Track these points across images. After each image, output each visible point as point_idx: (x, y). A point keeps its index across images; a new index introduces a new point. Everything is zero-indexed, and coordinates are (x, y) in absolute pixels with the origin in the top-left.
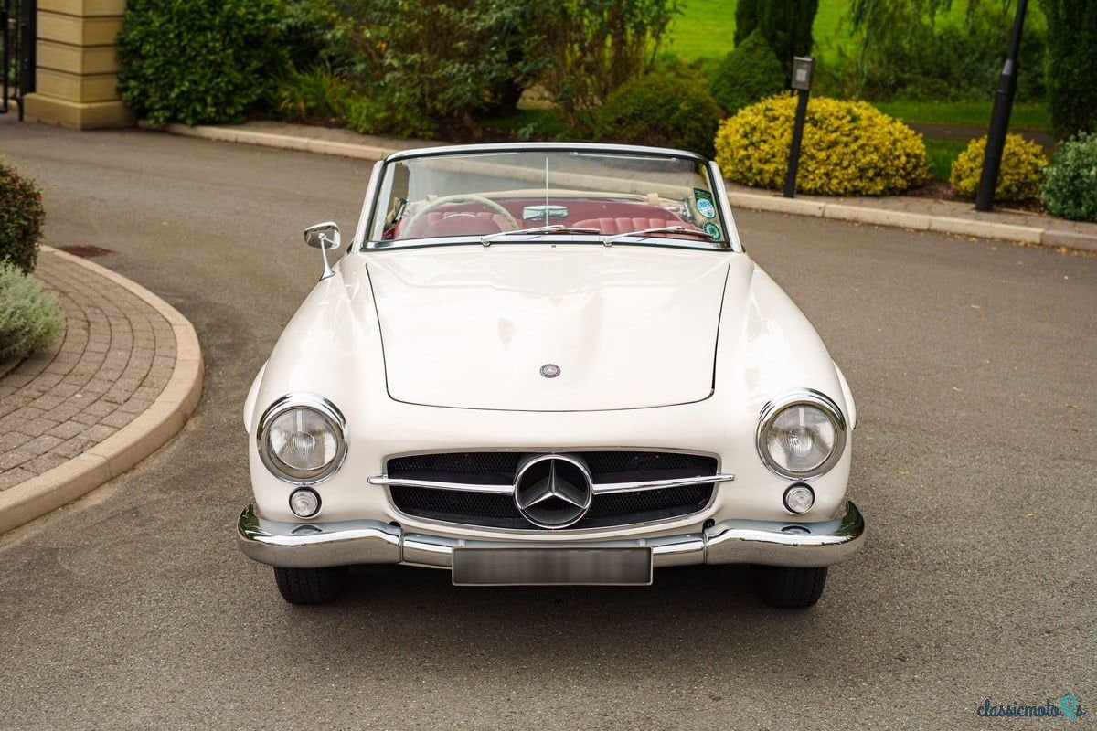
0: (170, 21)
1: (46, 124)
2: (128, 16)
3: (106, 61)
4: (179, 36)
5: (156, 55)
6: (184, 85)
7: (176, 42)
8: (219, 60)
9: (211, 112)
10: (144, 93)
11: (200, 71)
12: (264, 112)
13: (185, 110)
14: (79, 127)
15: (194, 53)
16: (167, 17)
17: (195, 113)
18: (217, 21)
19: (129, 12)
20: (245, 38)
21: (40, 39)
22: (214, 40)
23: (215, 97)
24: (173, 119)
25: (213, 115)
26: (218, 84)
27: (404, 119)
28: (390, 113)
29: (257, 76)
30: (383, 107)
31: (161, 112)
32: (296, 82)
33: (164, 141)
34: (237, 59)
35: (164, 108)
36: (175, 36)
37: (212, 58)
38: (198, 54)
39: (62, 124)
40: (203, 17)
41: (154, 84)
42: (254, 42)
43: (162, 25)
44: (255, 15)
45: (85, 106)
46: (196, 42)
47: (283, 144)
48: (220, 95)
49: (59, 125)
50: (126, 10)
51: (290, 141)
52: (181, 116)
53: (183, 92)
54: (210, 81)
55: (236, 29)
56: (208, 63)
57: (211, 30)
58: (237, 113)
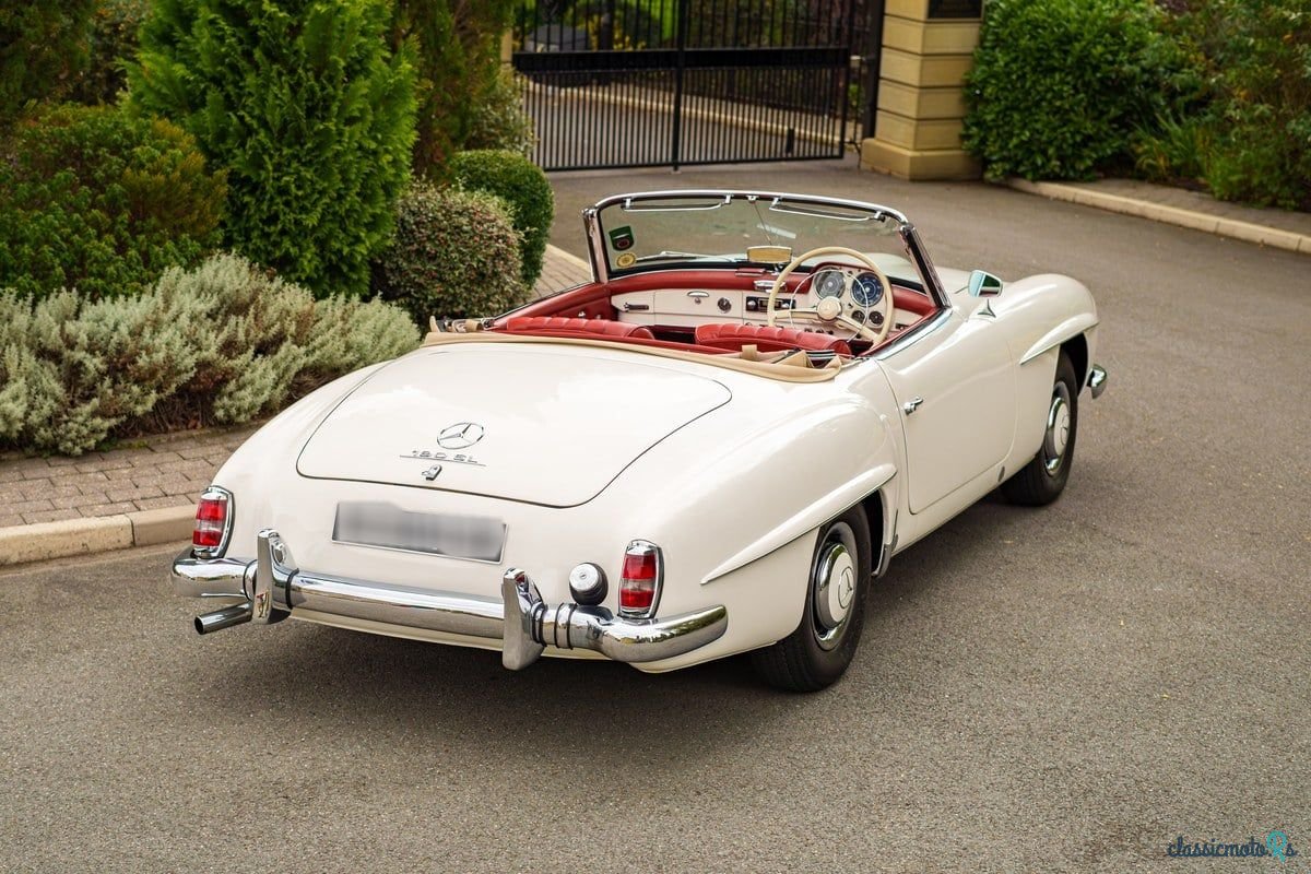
0: (1015, 60)
1: (878, 172)
2: (976, 55)
3: (949, 104)
4: (1022, 77)
5: (997, 99)
6: (1024, 134)
7: (1019, 85)
8: (1067, 106)
9: (1055, 166)
10: (983, 141)
11: (1045, 118)
12: (1120, 168)
13: (1026, 163)
14: (907, 177)
15: (1038, 98)
16: (1013, 55)
17: (1035, 168)
18: (1069, 60)
19: (980, 50)
20: (1101, 81)
21: (882, 78)
22: (1063, 82)
23: (1059, 148)
24: (1013, 174)
25: (1057, 170)
26: (1063, 133)
27: (1261, 184)
28: (1246, 176)
29: (1115, 126)
30: (1240, 168)
31: (1000, 164)
32: (1163, 134)
33: (1000, 199)
34: (1092, 105)
35: (1003, 159)
36: (1019, 78)
37: (1058, 103)
38: (1043, 99)
39: (894, 173)
40: (1050, 56)
41: (995, 132)
42: (1117, 86)
43: (1006, 65)
44: (1115, 54)
45: (917, 154)
46: (1041, 85)
47: (1119, 207)
48: (1065, 146)
49: (889, 174)
50: (976, 47)
51: (1126, 204)
52: (1022, 169)
53: (1022, 142)
54: (1054, 129)
55: (1089, 71)
56: (1055, 109)
57: (1061, 70)
58: (1088, 170)
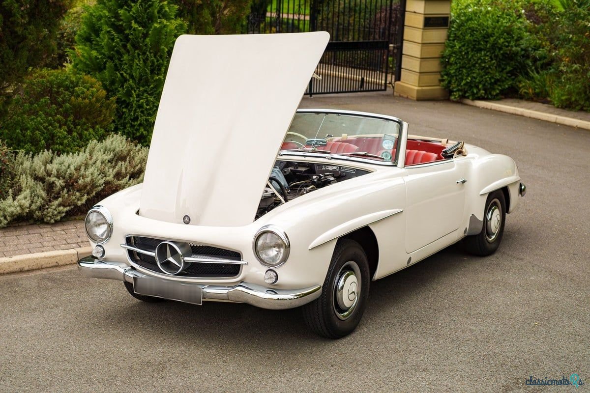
0: (463, 46)
1: (402, 97)
2: (446, 43)
3: (434, 66)
4: (467, 53)
5: (456, 63)
6: (468, 79)
7: (465, 57)
8: (487, 66)
9: (482, 93)
10: (450, 82)
11: (478, 71)
12: (512, 94)
13: (469, 92)
14: (415, 99)
15: (474, 62)
16: (463, 43)
17: (473, 94)
18: (488, 45)
19: (447, 41)
20: (502, 54)
21: (404, 54)
22: (485, 55)
23: (484, 85)
24: (463, 97)
25: (483, 95)
26: (486, 78)
27: (576, 100)
28: (569, 97)
29: (509, 75)
30: (566, 93)
31: (457, 93)
32: (531, 78)
33: (458, 108)
34: (499, 65)
35: (458, 90)
36: (465, 53)
37: (483, 65)
38: (477, 63)
39: (409, 97)
40: (479, 44)
41: (455, 78)
42: (509, 57)
43: (460, 48)
44: (509, 42)
45: (420, 88)
46: (476, 57)
47: (512, 111)
48: (487, 84)
49: (407, 98)
50: (446, 40)
51: (514, 110)
52: (467, 95)
53: (467, 82)
54: (482, 77)
55: (497, 50)
56: (482, 67)
57: (484, 50)
58: (497, 95)
